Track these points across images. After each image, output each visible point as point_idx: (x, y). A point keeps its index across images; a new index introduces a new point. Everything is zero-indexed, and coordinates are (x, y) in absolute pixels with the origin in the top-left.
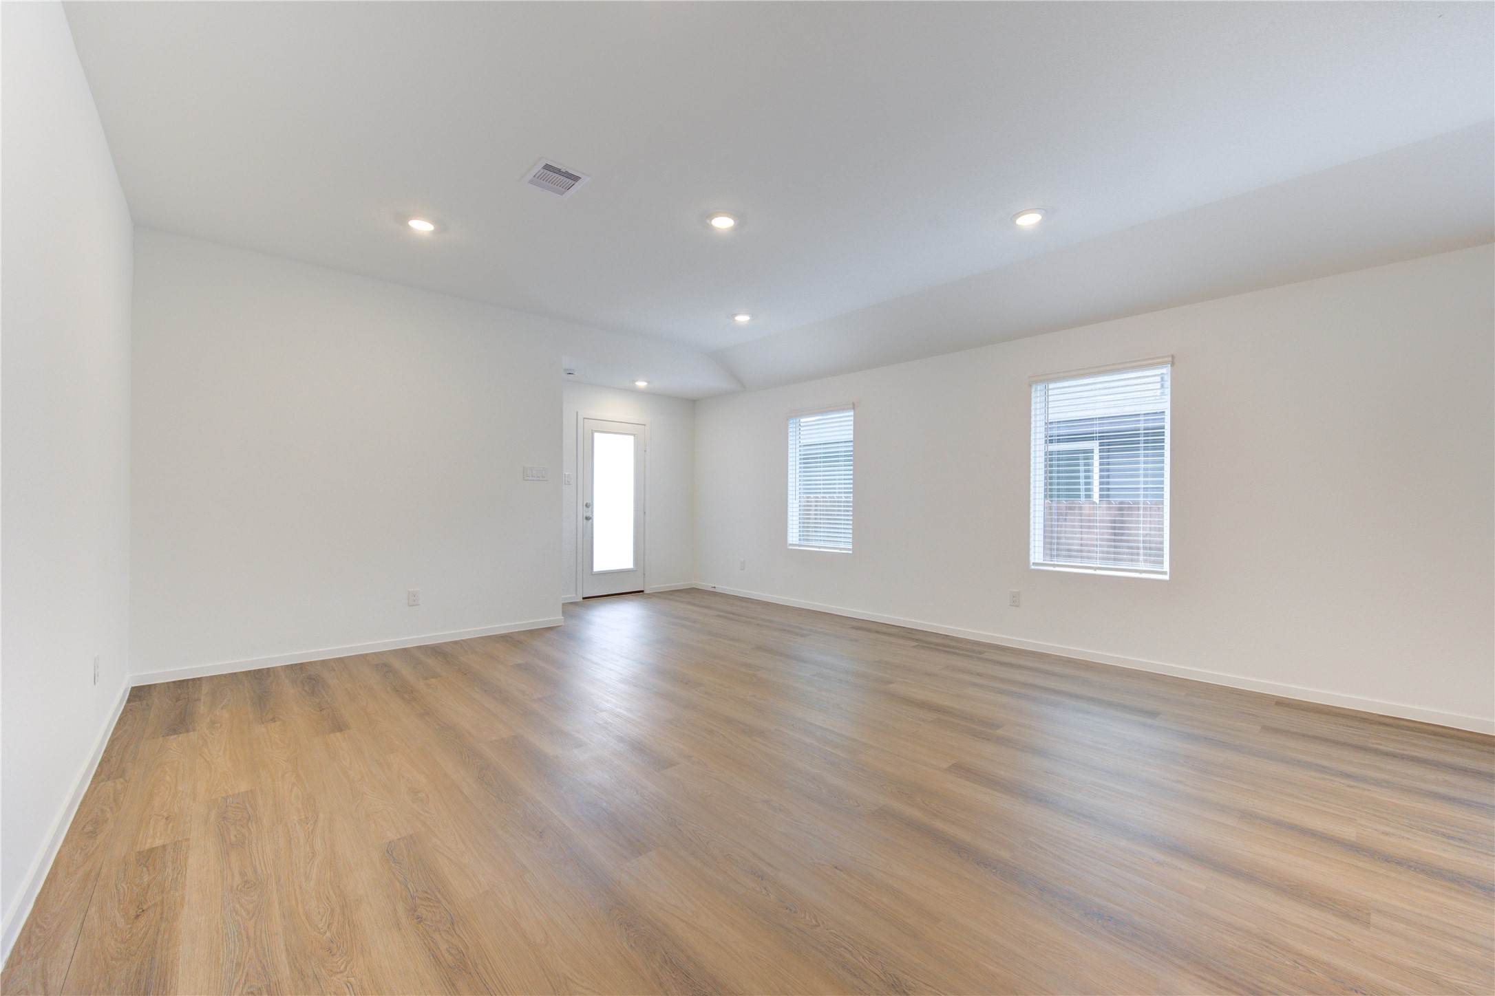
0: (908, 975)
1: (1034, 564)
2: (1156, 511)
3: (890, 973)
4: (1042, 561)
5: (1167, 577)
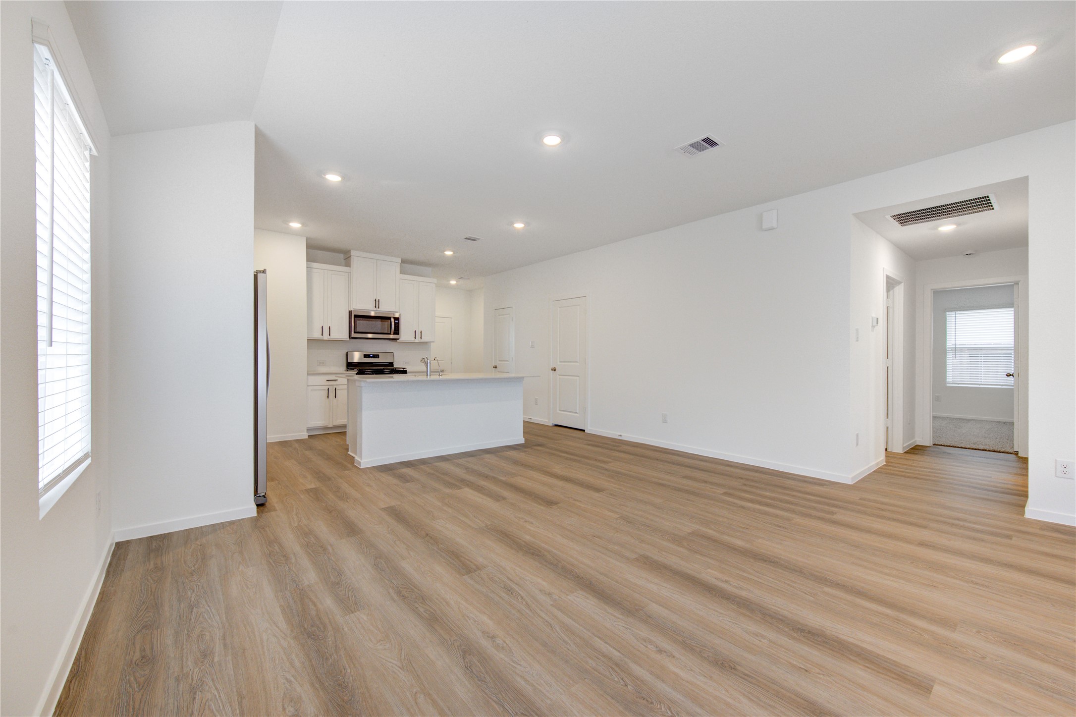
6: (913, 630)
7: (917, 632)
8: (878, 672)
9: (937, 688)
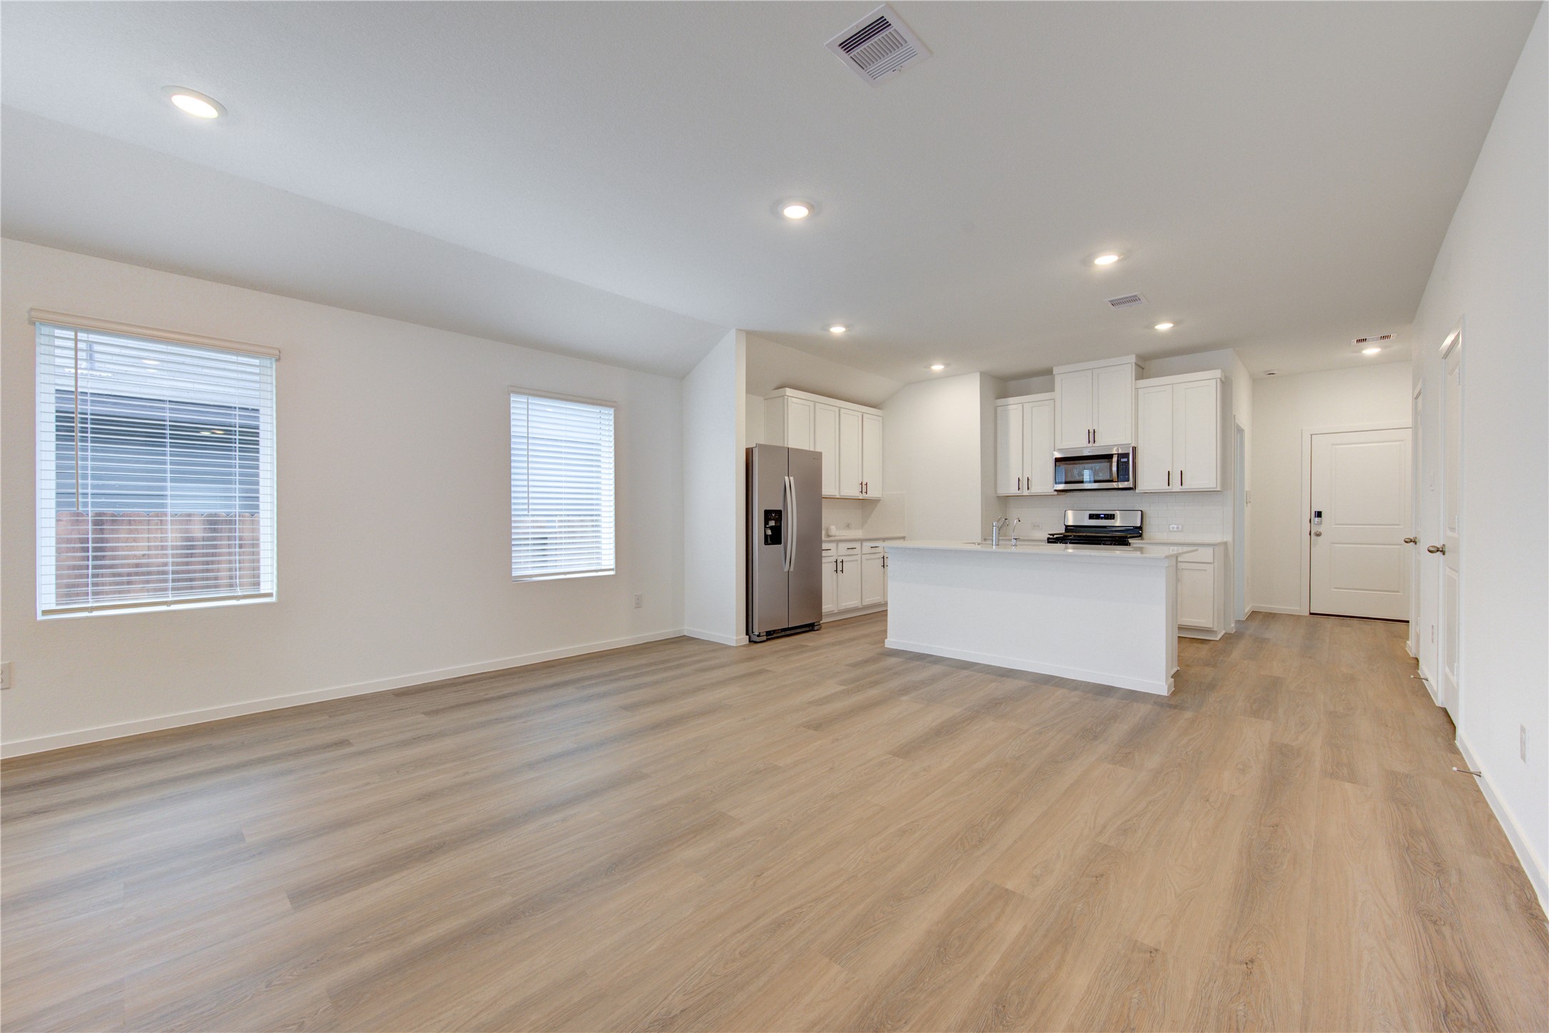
0: (652, 1011)
1: (45, 613)
2: (157, 524)
3: (647, 1026)
4: (54, 607)
5: (273, 599)
6: (367, 943)
7: (361, 944)
8: (342, 875)
9: (287, 905)
